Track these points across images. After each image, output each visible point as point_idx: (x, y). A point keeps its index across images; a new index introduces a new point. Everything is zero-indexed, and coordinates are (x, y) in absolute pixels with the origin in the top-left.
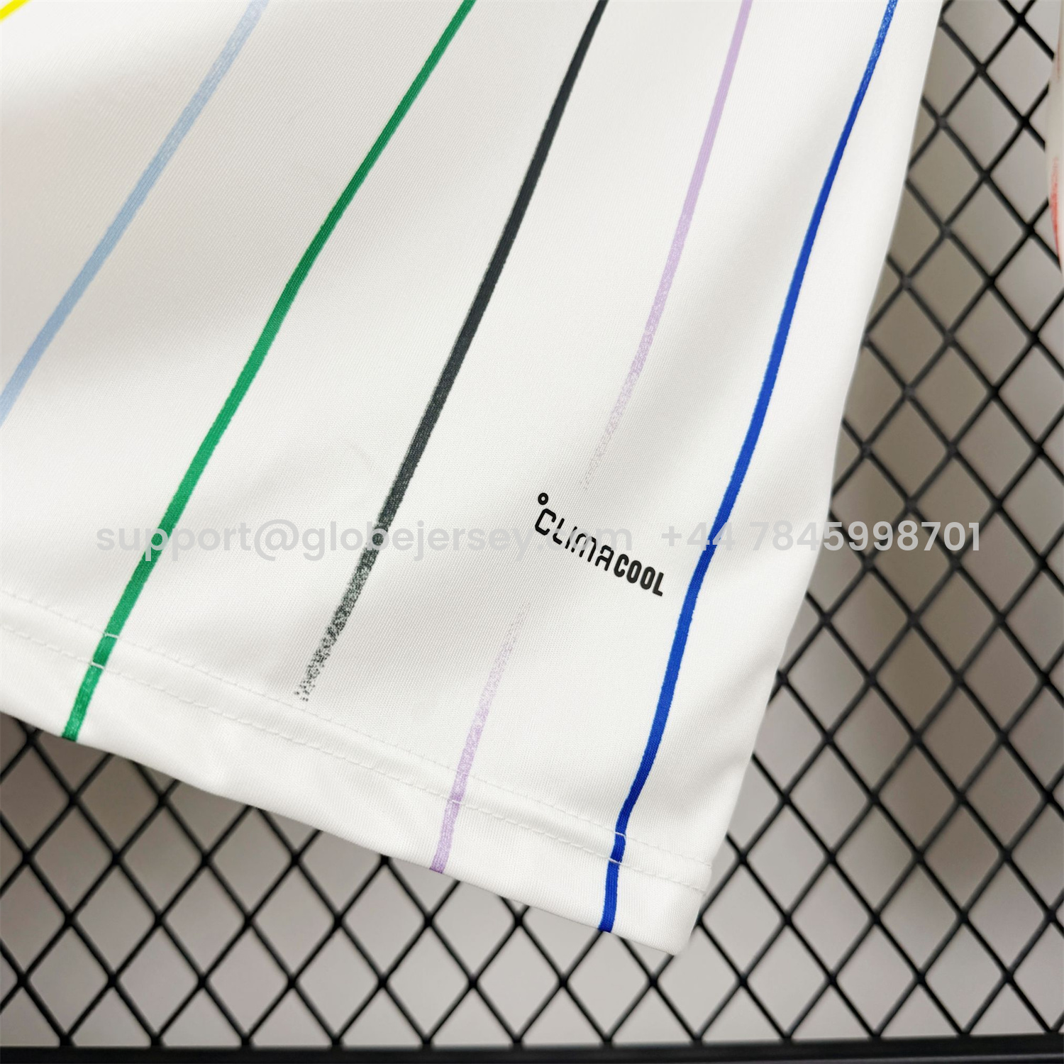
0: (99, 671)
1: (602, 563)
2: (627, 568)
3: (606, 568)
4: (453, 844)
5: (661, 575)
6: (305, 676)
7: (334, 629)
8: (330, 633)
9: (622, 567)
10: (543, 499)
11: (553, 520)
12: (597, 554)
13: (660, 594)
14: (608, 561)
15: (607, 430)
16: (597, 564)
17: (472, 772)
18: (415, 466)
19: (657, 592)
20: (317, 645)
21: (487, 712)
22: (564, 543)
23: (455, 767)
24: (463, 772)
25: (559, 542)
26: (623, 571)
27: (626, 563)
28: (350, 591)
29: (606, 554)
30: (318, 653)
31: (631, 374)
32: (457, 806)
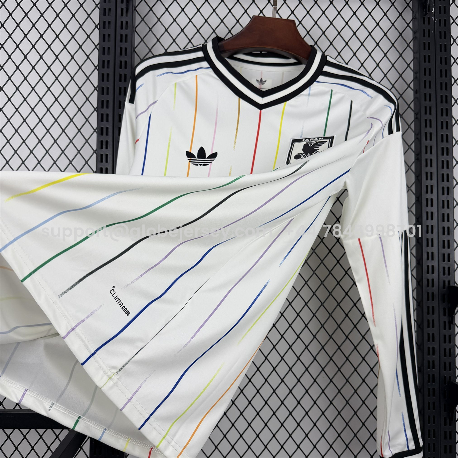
0: (32, 274)
1: (120, 305)
2: (124, 309)
3: (120, 307)
4: (68, 336)
5: (130, 313)
6: (61, 294)
7: (70, 289)
8: (69, 289)
9: (123, 308)
10: (114, 287)
11: (114, 292)
12: (120, 303)
13: (128, 316)
14: (121, 306)
15: (131, 282)
16: (119, 305)
17: (78, 326)
18: (98, 270)
19: (128, 315)
20: (65, 290)
21: (88, 318)
22: (114, 297)
23: (76, 324)
24: (77, 326)
25: (113, 297)
26: (123, 309)
27: (124, 308)
28: (75, 284)
29: (122, 304)
30: (65, 291)
31: (140, 276)
32: (72, 330)
